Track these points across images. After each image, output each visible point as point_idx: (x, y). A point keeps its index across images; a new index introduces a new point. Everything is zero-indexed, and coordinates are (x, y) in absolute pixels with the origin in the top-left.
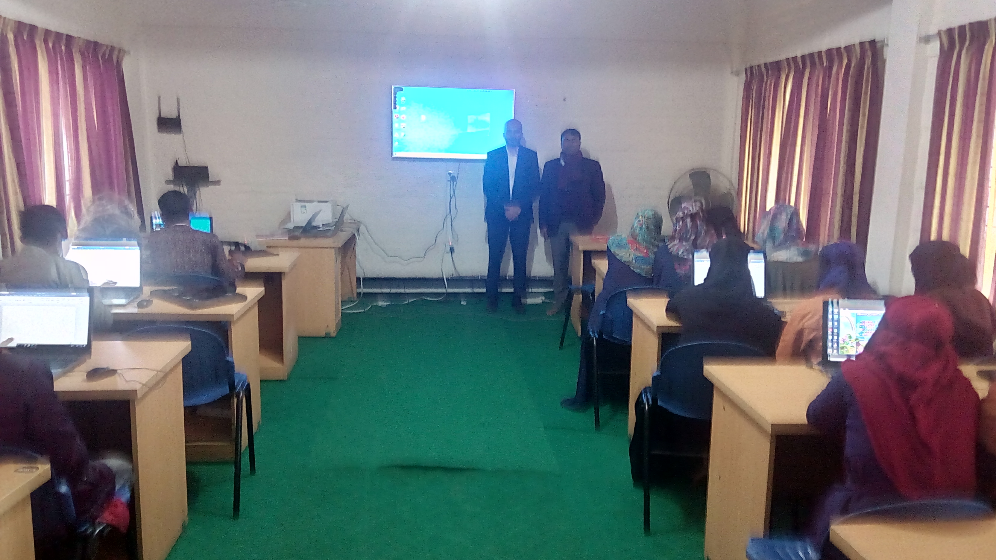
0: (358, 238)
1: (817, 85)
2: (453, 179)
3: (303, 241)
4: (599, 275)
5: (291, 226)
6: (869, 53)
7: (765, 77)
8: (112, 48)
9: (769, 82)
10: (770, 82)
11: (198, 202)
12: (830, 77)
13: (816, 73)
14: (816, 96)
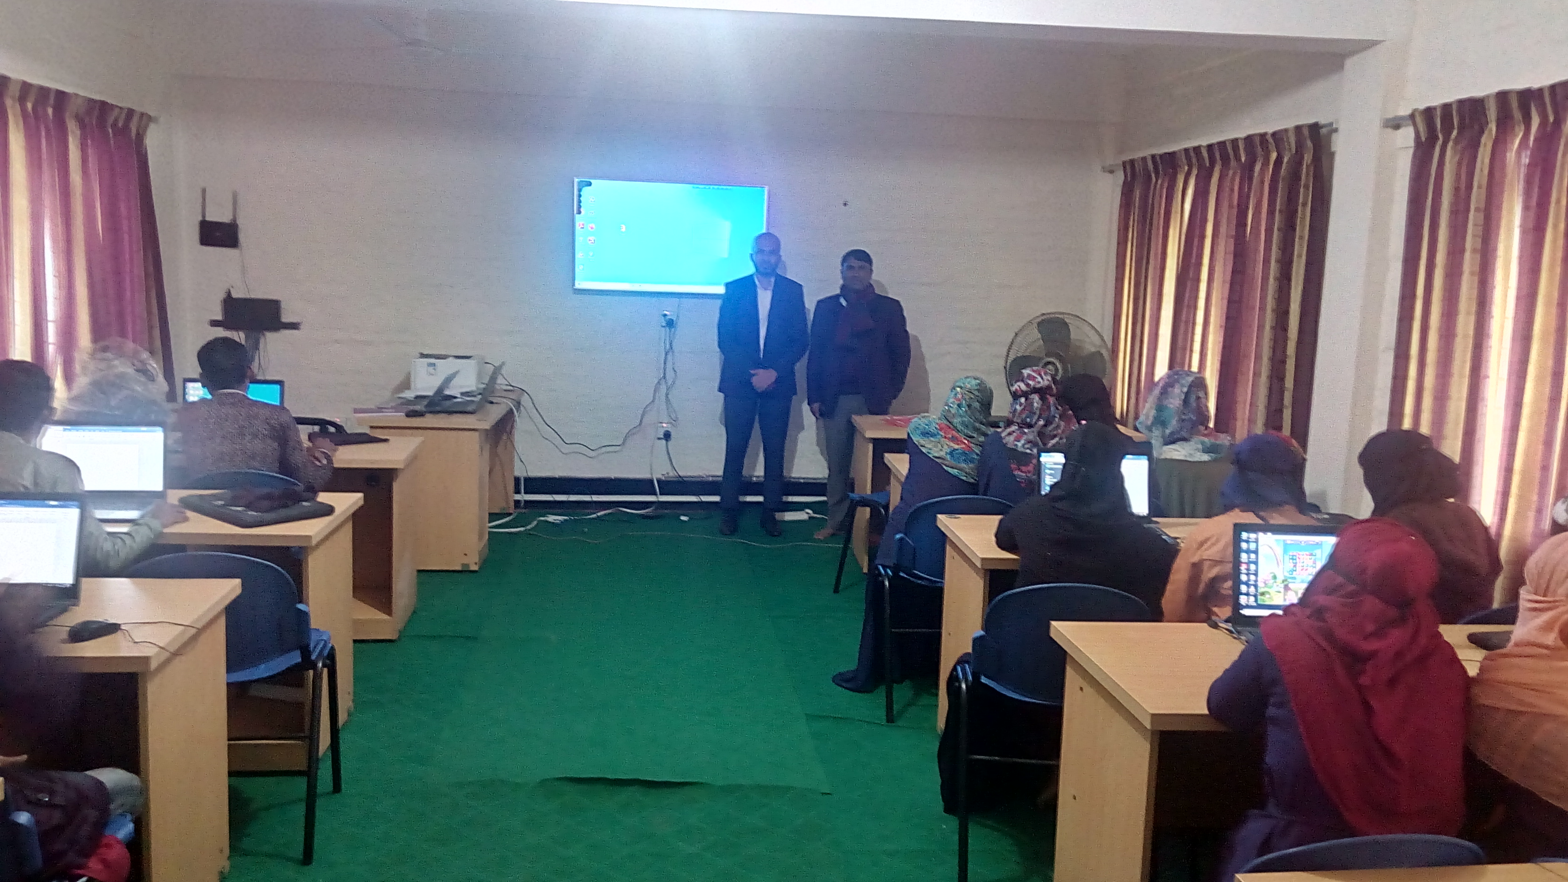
0: (517, 416)
1: (1232, 190)
2: (670, 324)
3: (430, 420)
4: (896, 477)
5: (409, 395)
6: (1309, 144)
7: (1153, 175)
8: (131, 112)
9: (1158, 186)
10: (1160, 185)
11: (261, 358)
12: (1251, 178)
13: (1231, 172)
14: (1231, 206)
